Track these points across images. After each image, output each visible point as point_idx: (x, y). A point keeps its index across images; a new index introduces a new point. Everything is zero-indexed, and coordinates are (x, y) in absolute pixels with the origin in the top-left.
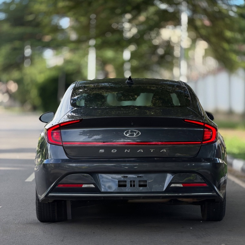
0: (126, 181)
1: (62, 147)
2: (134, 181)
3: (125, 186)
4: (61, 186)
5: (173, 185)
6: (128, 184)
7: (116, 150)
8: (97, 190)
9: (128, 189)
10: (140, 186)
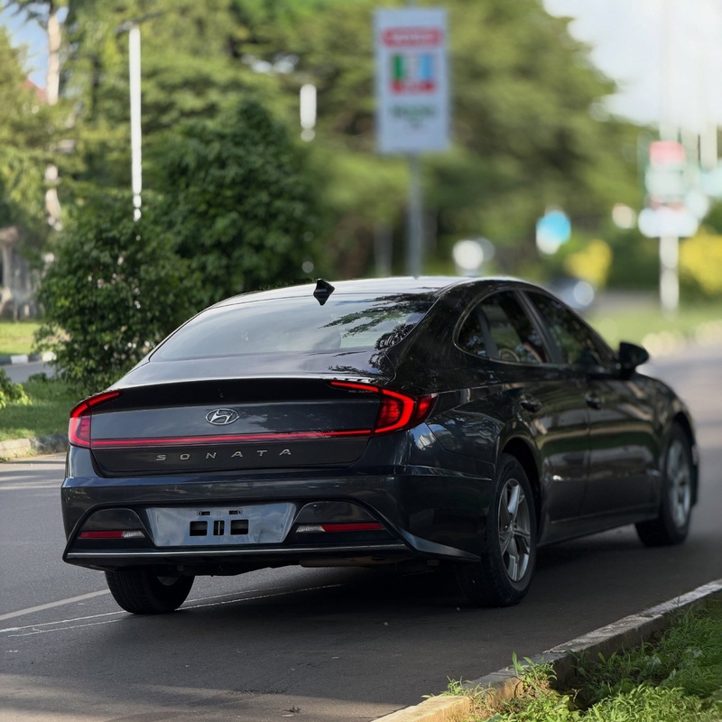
0: (205, 523)
1: (88, 450)
2: (222, 522)
3: (204, 533)
4: (84, 536)
5: (301, 530)
6: (210, 528)
7: (188, 456)
8: (147, 543)
9: (209, 539)
10: (234, 532)
